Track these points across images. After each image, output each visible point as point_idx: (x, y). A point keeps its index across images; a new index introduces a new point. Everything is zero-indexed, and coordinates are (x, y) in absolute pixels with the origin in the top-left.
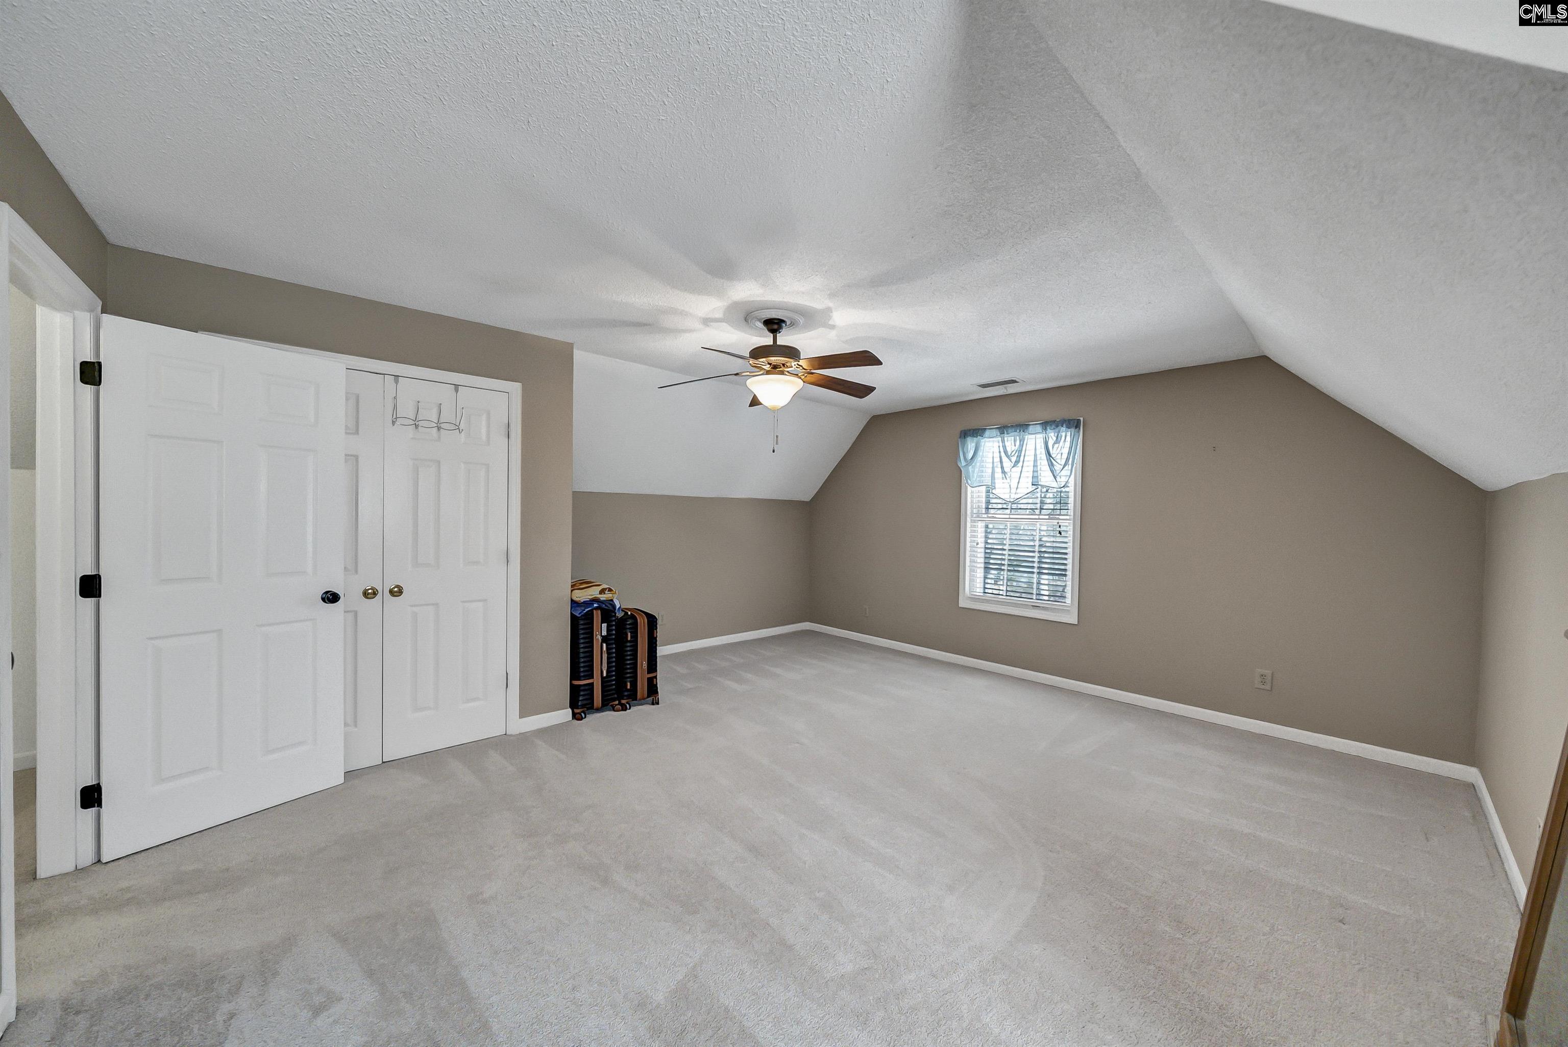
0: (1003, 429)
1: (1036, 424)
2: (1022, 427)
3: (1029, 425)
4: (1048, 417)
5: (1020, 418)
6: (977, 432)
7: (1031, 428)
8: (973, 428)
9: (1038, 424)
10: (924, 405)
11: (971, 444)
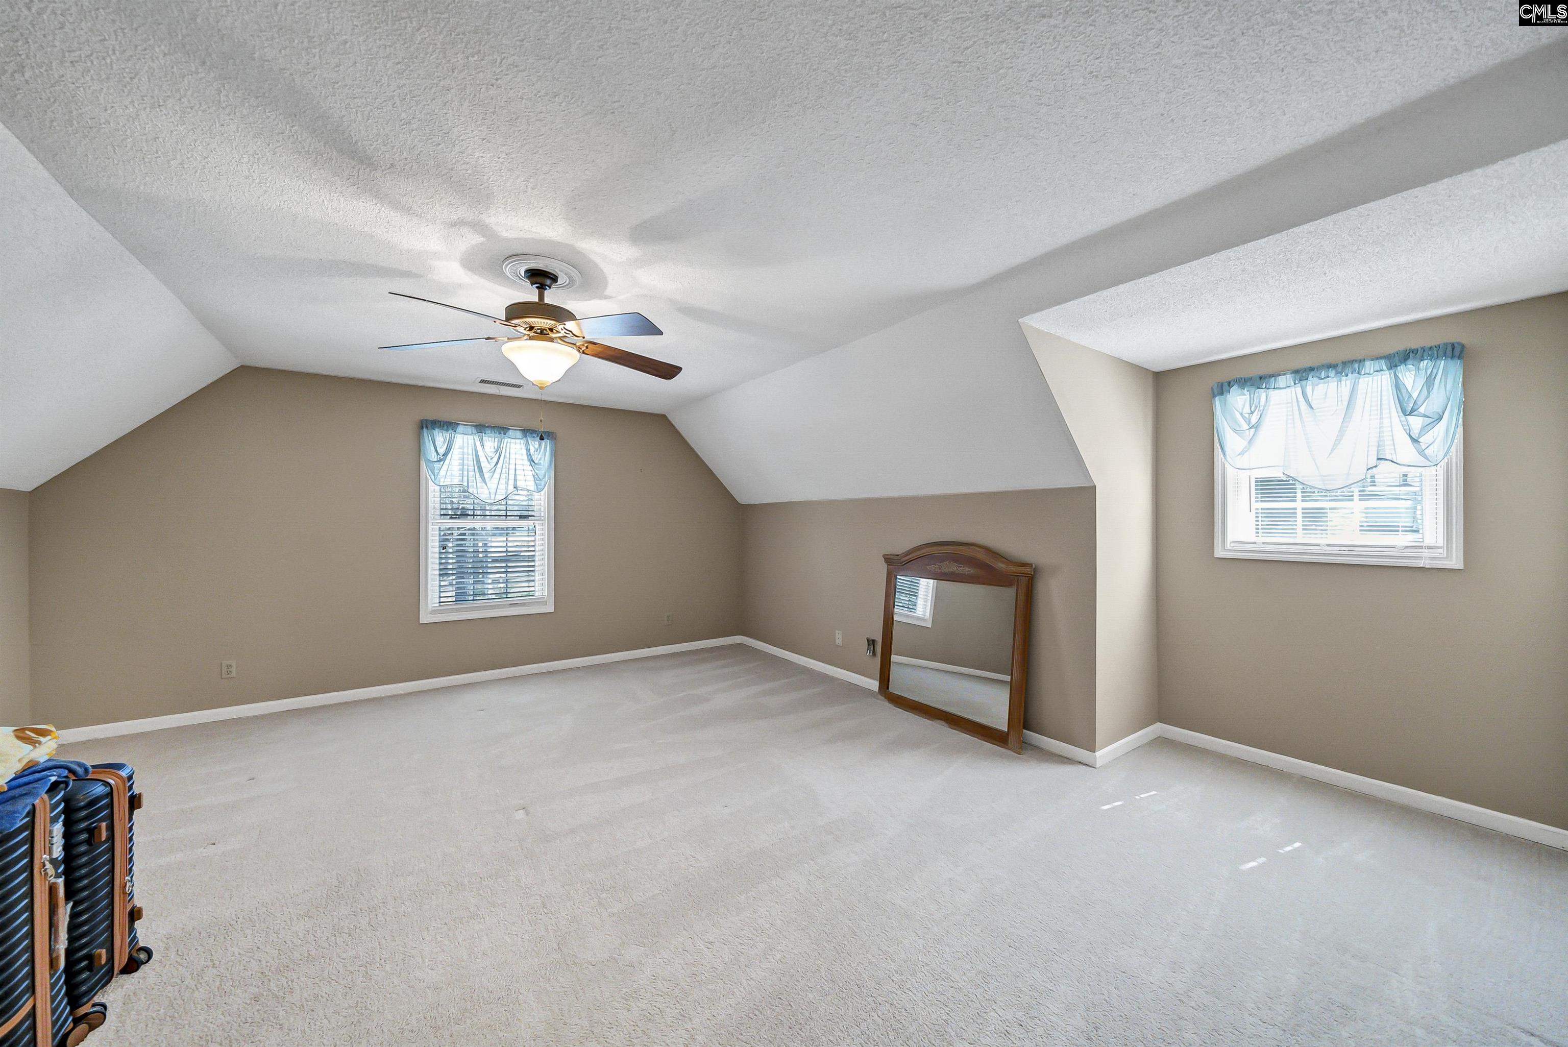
0: (481, 428)
1: (516, 430)
2: (502, 429)
3: (509, 429)
4: (529, 425)
5: (498, 420)
6: (449, 425)
7: (511, 433)
8: (445, 420)
9: (518, 430)
10: (383, 378)
11: (440, 438)
